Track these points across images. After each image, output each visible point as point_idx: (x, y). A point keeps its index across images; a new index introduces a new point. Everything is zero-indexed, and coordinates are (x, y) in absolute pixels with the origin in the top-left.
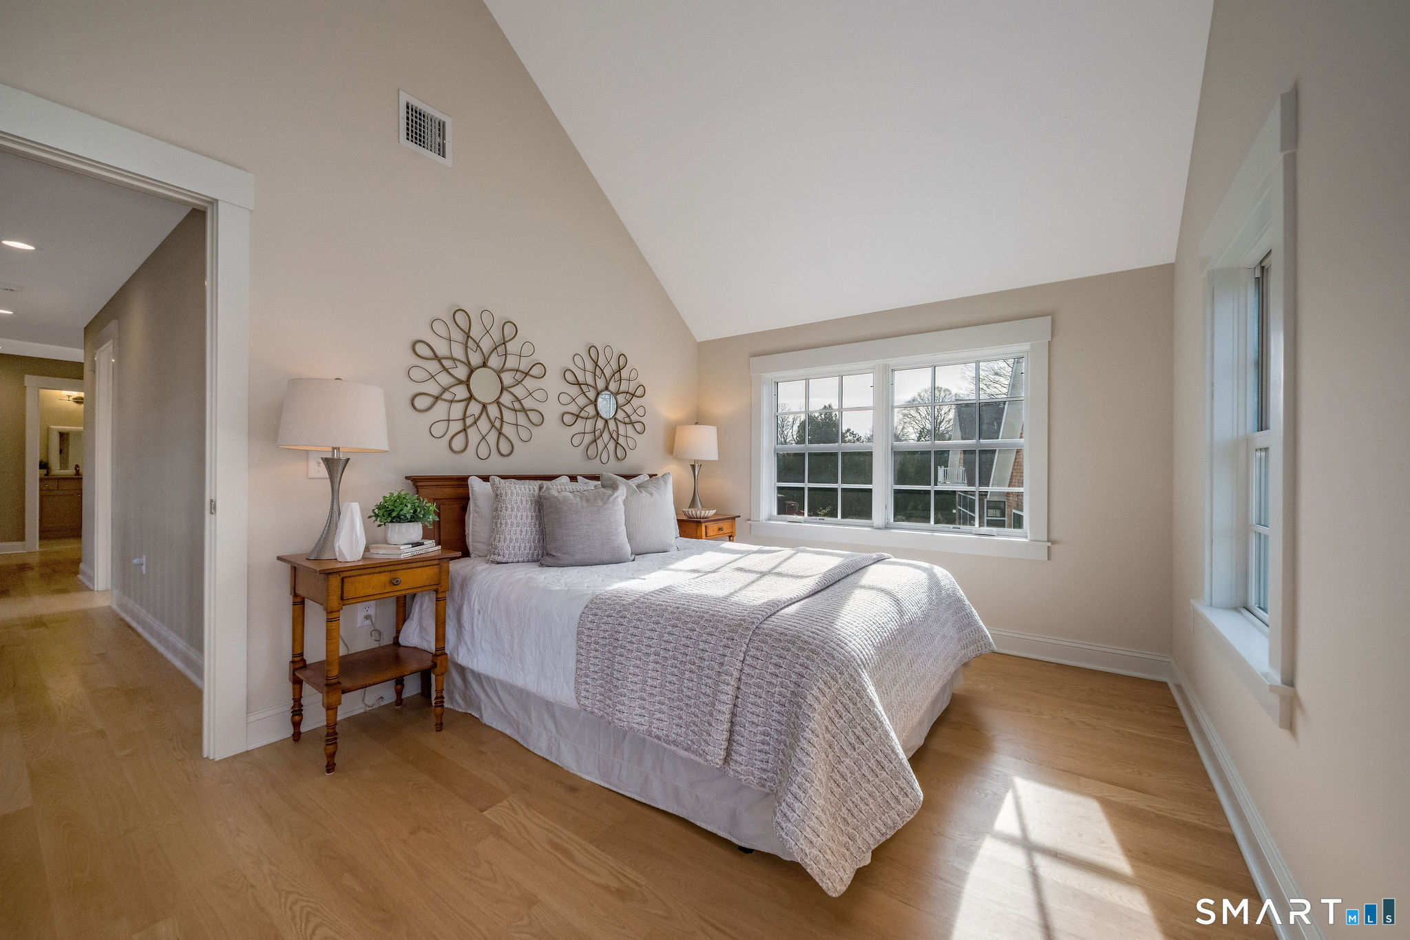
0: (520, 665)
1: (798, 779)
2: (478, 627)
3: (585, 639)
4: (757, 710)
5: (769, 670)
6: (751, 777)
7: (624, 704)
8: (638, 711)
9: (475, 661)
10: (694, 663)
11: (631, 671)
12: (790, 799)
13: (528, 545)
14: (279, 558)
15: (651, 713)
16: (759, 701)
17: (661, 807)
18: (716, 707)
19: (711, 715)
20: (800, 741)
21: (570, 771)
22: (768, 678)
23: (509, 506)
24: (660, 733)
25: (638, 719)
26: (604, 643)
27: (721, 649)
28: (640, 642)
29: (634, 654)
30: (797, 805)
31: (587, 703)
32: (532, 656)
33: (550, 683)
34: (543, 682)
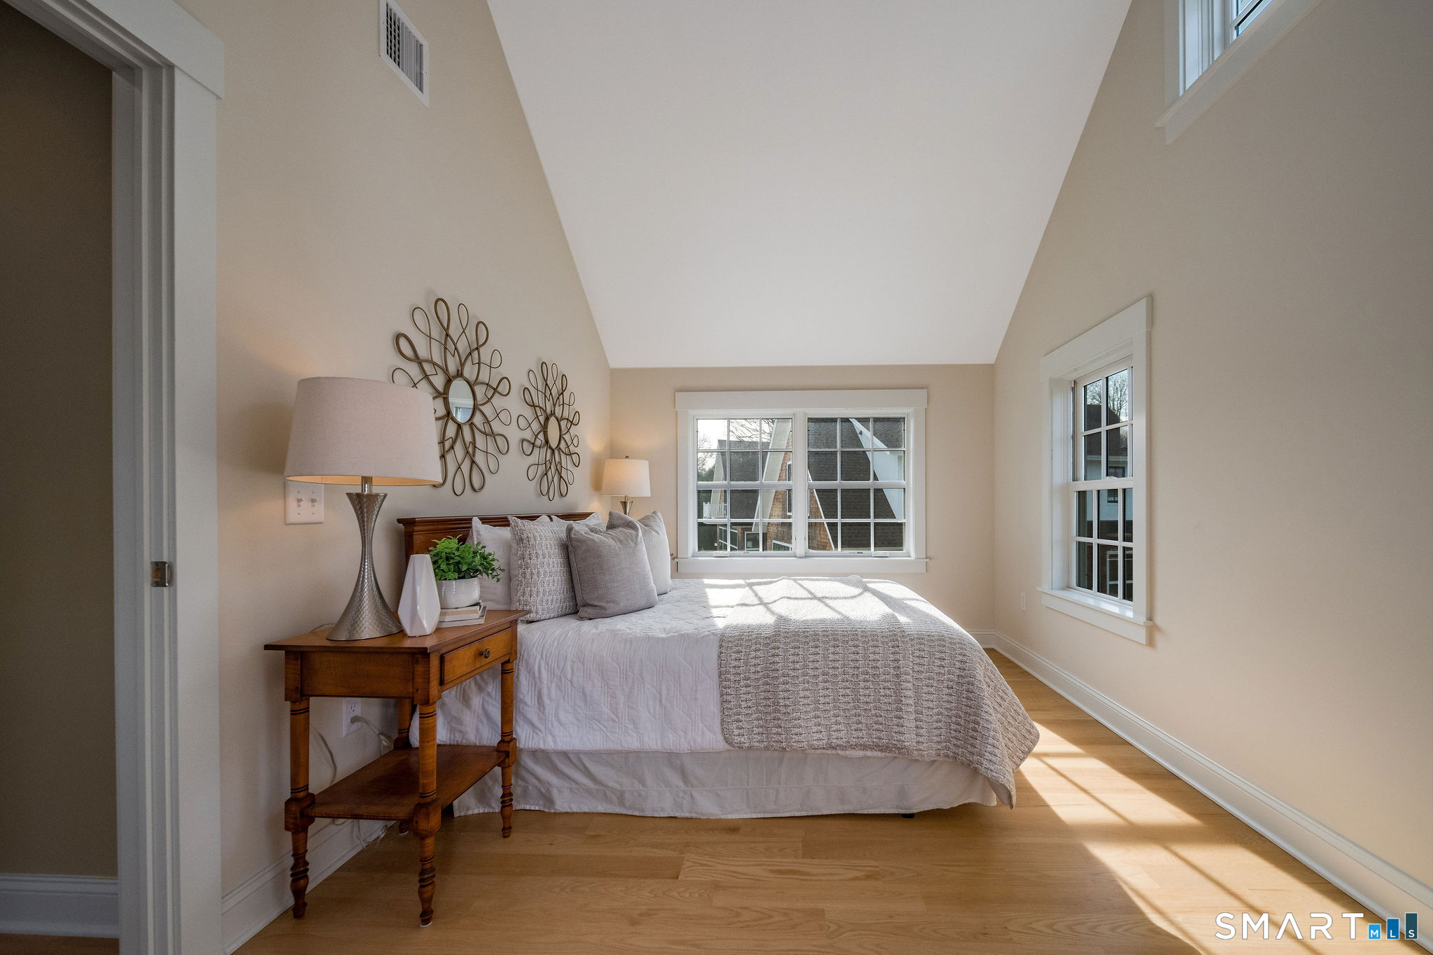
0: (630, 726)
1: (991, 733)
2: (550, 698)
3: (732, 678)
4: (931, 697)
5: (936, 664)
6: (931, 751)
7: (800, 726)
8: (815, 729)
9: (550, 738)
10: (867, 673)
11: (801, 695)
12: (990, 748)
13: (559, 597)
14: (267, 647)
15: (828, 728)
16: (932, 689)
17: (825, 812)
18: (903, 703)
19: (901, 710)
20: (982, 707)
21: (711, 818)
22: (937, 669)
23: (540, 552)
24: (840, 742)
25: (816, 736)
26: (757, 677)
27: (891, 656)
28: (805, 666)
29: (801, 679)
30: (996, 751)
31: (743, 740)
32: (649, 712)
33: (682, 734)
34: (671, 736)
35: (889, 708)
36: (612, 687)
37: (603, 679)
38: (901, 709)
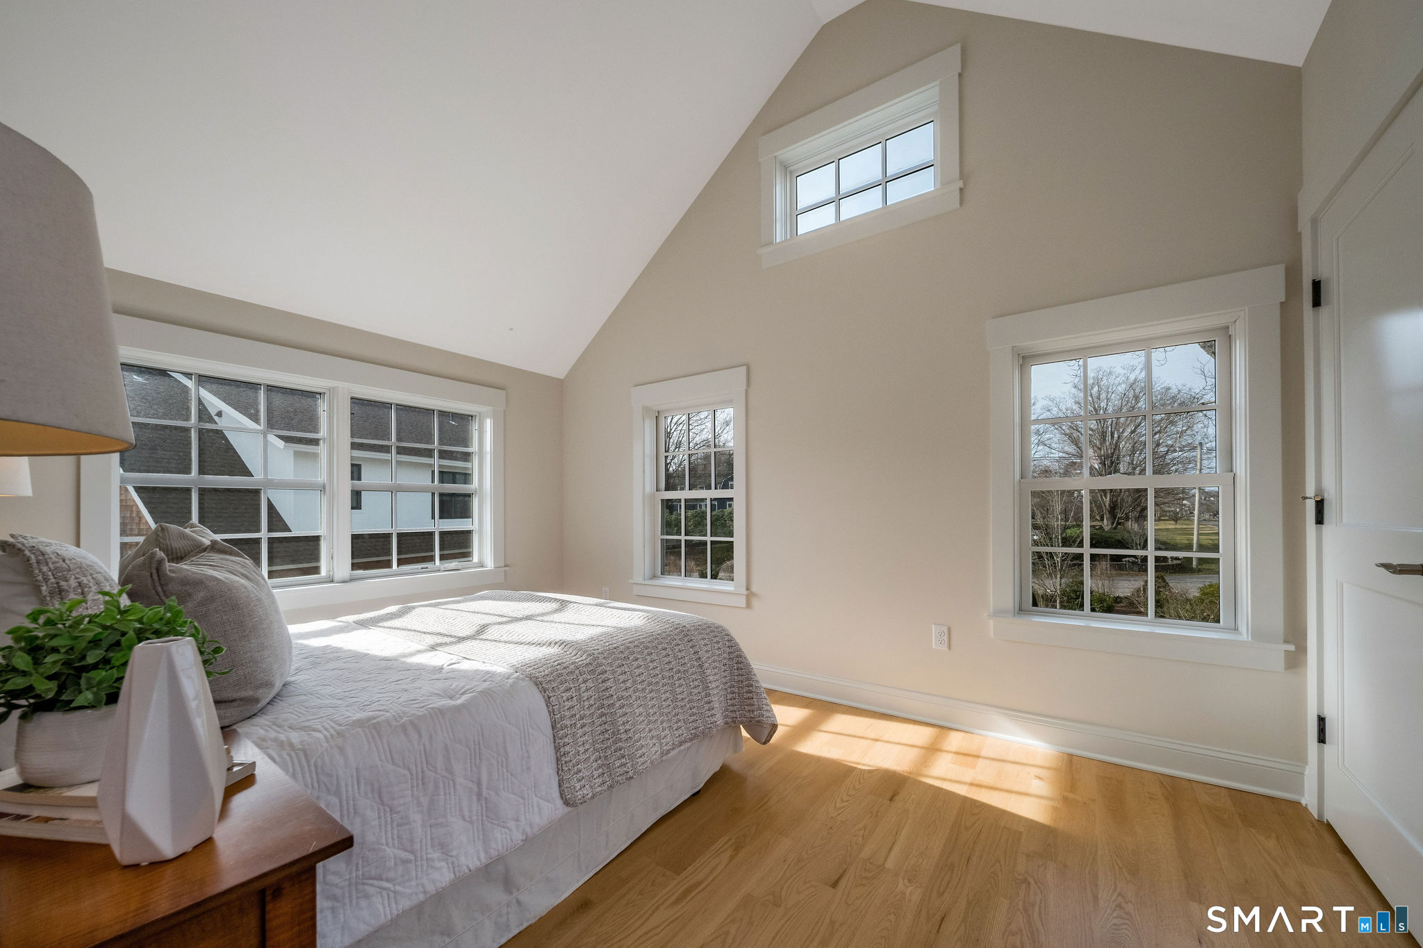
3: (567, 723)
5: (715, 648)
8: (651, 744)
11: (637, 714)
18: (710, 688)
25: (653, 750)
31: (585, 792)
32: (464, 820)
33: (512, 824)
34: (498, 835)
35: (700, 697)
36: (400, 809)
37: (383, 803)
38: (709, 694)
